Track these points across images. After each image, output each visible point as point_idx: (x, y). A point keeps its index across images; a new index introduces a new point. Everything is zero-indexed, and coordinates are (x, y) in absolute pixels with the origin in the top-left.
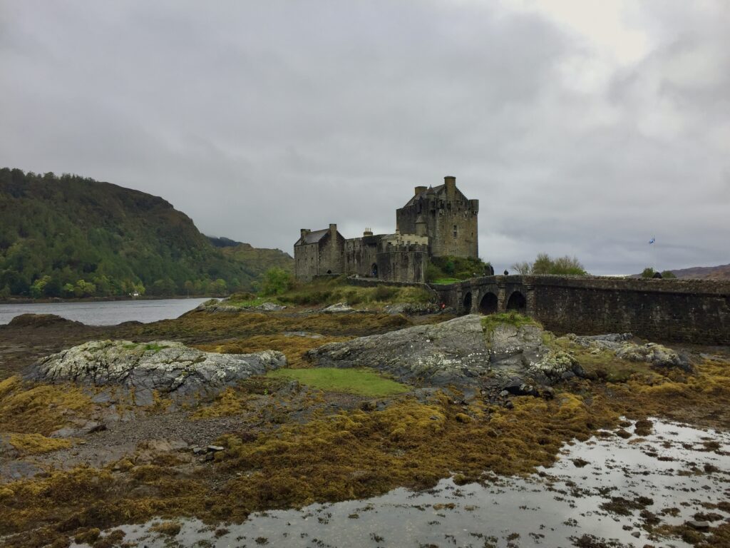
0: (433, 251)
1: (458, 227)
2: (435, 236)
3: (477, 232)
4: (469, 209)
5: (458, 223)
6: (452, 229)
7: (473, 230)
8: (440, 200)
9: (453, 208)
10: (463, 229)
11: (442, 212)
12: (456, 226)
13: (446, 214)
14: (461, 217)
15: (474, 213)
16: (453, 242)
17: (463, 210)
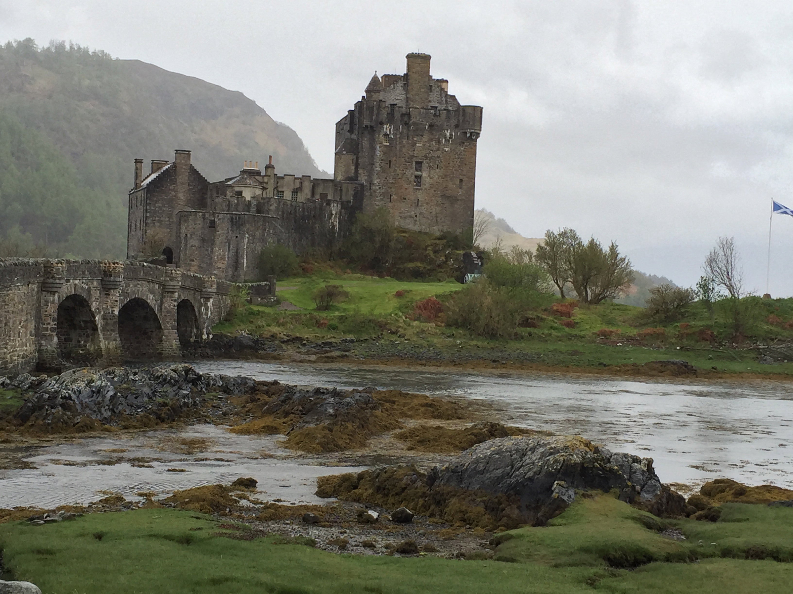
1: (425, 165)
3: (473, 178)
4: (457, 126)
5: (425, 156)
6: (411, 168)
7: (464, 173)
8: (391, 105)
9: (414, 123)
10: (438, 170)
11: (390, 130)
12: (421, 163)
13: (398, 136)
14: (434, 142)
15: (468, 135)
16: (413, 198)
17: (441, 129)
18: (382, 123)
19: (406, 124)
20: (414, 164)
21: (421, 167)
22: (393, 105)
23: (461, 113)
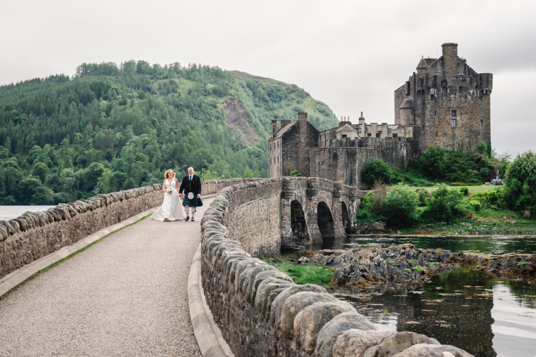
0: (421, 146)
1: (458, 112)
2: (424, 126)
3: (489, 119)
4: (476, 87)
5: (458, 107)
6: (449, 115)
7: (483, 116)
8: (434, 76)
9: (450, 87)
10: (466, 115)
11: (434, 92)
12: (455, 111)
13: (440, 95)
14: (463, 98)
15: (485, 92)
16: (451, 133)
17: (467, 89)
18: (429, 88)
19: (445, 88)
20: (451, 112)
21: (455, 114)
22: (435, 77)
23: (479, 78)
